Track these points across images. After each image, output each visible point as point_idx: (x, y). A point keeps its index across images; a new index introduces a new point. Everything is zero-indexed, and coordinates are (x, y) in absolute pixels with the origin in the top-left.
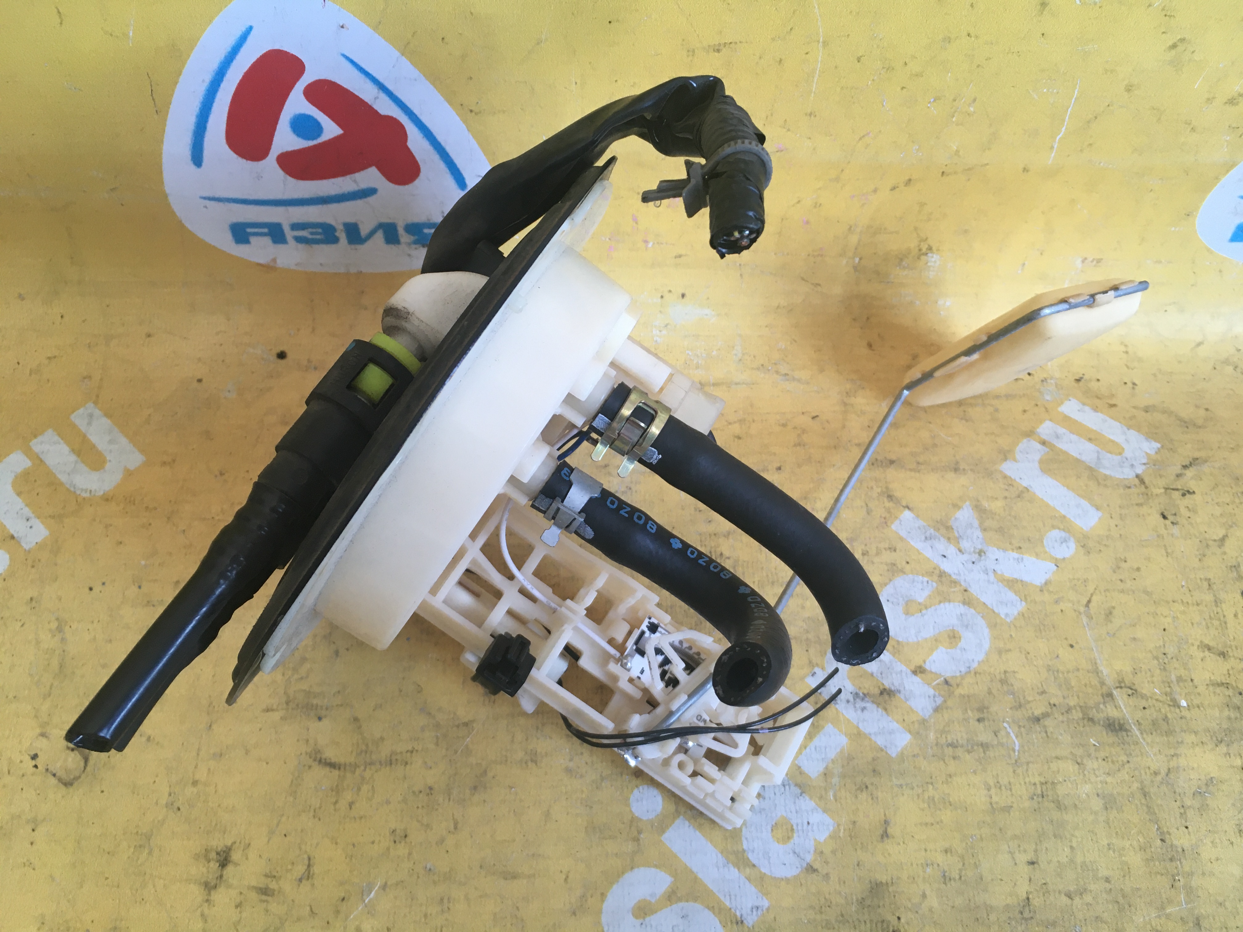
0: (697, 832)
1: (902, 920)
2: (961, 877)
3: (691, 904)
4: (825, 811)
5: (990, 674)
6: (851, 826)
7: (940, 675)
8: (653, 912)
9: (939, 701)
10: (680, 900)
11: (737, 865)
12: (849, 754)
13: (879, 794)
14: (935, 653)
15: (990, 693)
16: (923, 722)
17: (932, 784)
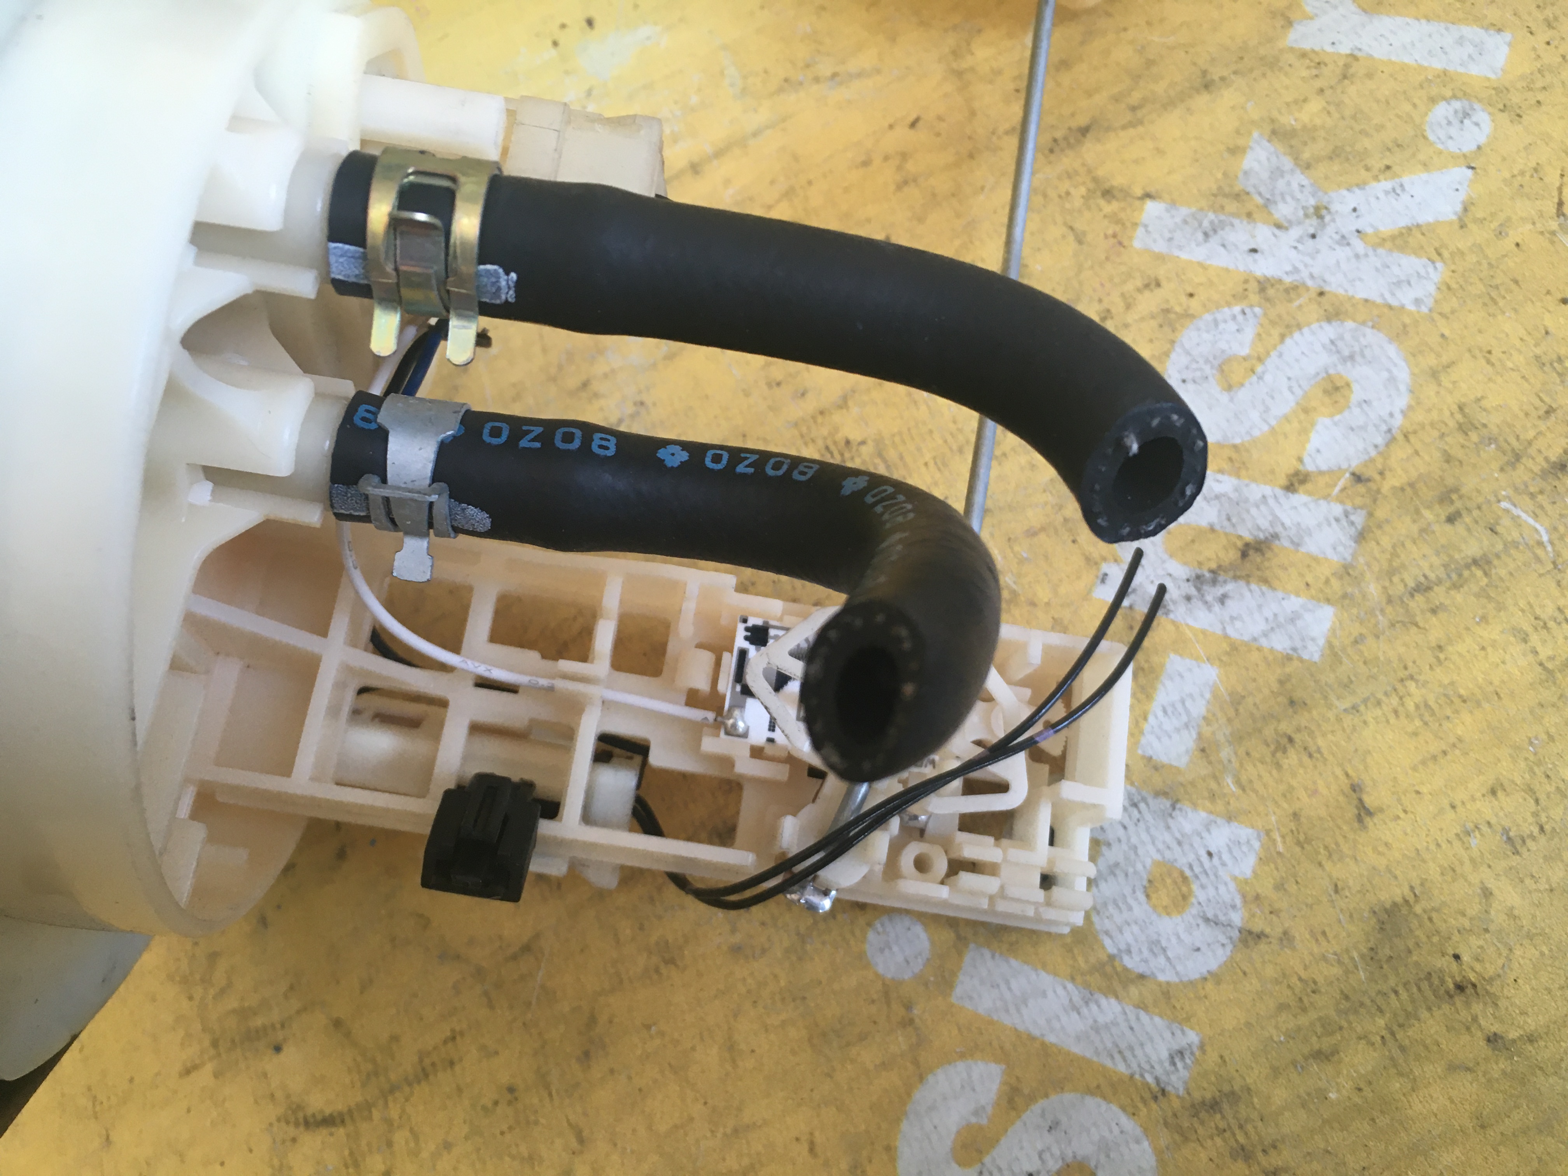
0: (1014, 962)
1: (1465, 958)
2: (1542, 829)
3: (1054, 1098)
4: (1230, 818)
5: (1432, 424)
6: (1293, 826)
7: (1339, 472)
8: (994, 1142)
9: (1359, 518)
10: (1031, 1099)
11: (1110, 992)
12: (1231, 694)
13: (1320, 742)
14: (1313, 436)
15: (1448, 458)
16: (1346, 571)
17: (1412, 678)
